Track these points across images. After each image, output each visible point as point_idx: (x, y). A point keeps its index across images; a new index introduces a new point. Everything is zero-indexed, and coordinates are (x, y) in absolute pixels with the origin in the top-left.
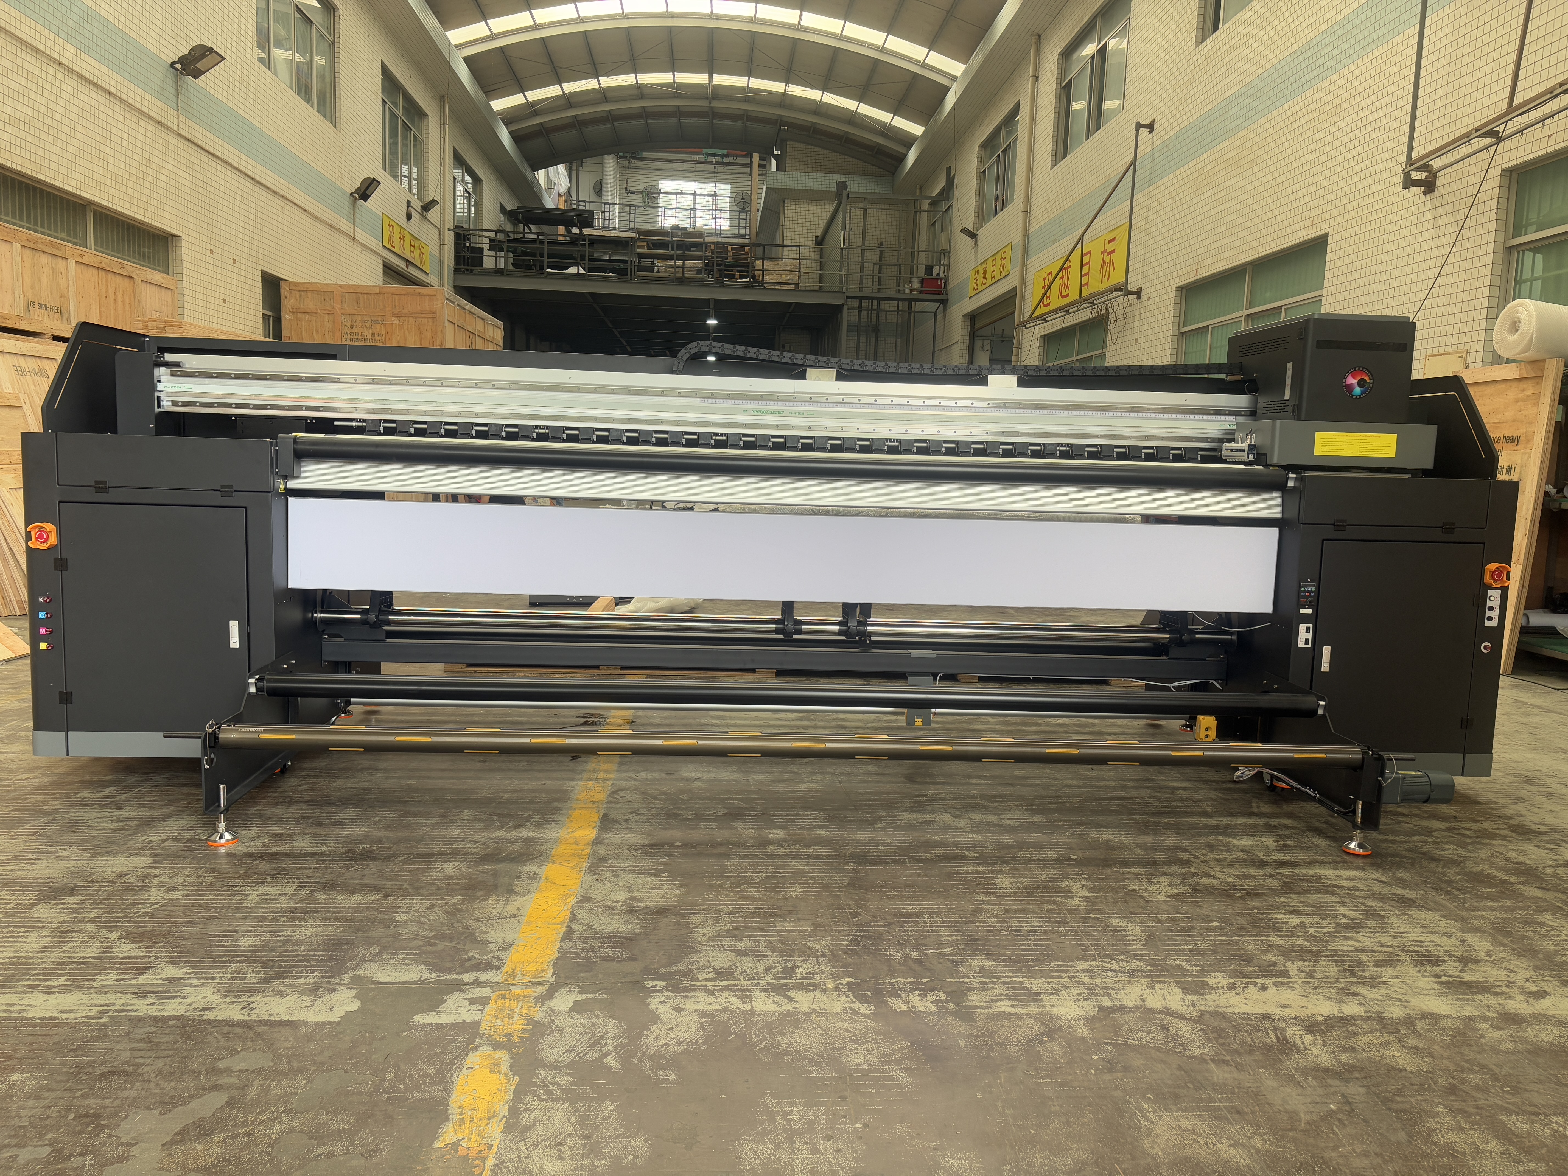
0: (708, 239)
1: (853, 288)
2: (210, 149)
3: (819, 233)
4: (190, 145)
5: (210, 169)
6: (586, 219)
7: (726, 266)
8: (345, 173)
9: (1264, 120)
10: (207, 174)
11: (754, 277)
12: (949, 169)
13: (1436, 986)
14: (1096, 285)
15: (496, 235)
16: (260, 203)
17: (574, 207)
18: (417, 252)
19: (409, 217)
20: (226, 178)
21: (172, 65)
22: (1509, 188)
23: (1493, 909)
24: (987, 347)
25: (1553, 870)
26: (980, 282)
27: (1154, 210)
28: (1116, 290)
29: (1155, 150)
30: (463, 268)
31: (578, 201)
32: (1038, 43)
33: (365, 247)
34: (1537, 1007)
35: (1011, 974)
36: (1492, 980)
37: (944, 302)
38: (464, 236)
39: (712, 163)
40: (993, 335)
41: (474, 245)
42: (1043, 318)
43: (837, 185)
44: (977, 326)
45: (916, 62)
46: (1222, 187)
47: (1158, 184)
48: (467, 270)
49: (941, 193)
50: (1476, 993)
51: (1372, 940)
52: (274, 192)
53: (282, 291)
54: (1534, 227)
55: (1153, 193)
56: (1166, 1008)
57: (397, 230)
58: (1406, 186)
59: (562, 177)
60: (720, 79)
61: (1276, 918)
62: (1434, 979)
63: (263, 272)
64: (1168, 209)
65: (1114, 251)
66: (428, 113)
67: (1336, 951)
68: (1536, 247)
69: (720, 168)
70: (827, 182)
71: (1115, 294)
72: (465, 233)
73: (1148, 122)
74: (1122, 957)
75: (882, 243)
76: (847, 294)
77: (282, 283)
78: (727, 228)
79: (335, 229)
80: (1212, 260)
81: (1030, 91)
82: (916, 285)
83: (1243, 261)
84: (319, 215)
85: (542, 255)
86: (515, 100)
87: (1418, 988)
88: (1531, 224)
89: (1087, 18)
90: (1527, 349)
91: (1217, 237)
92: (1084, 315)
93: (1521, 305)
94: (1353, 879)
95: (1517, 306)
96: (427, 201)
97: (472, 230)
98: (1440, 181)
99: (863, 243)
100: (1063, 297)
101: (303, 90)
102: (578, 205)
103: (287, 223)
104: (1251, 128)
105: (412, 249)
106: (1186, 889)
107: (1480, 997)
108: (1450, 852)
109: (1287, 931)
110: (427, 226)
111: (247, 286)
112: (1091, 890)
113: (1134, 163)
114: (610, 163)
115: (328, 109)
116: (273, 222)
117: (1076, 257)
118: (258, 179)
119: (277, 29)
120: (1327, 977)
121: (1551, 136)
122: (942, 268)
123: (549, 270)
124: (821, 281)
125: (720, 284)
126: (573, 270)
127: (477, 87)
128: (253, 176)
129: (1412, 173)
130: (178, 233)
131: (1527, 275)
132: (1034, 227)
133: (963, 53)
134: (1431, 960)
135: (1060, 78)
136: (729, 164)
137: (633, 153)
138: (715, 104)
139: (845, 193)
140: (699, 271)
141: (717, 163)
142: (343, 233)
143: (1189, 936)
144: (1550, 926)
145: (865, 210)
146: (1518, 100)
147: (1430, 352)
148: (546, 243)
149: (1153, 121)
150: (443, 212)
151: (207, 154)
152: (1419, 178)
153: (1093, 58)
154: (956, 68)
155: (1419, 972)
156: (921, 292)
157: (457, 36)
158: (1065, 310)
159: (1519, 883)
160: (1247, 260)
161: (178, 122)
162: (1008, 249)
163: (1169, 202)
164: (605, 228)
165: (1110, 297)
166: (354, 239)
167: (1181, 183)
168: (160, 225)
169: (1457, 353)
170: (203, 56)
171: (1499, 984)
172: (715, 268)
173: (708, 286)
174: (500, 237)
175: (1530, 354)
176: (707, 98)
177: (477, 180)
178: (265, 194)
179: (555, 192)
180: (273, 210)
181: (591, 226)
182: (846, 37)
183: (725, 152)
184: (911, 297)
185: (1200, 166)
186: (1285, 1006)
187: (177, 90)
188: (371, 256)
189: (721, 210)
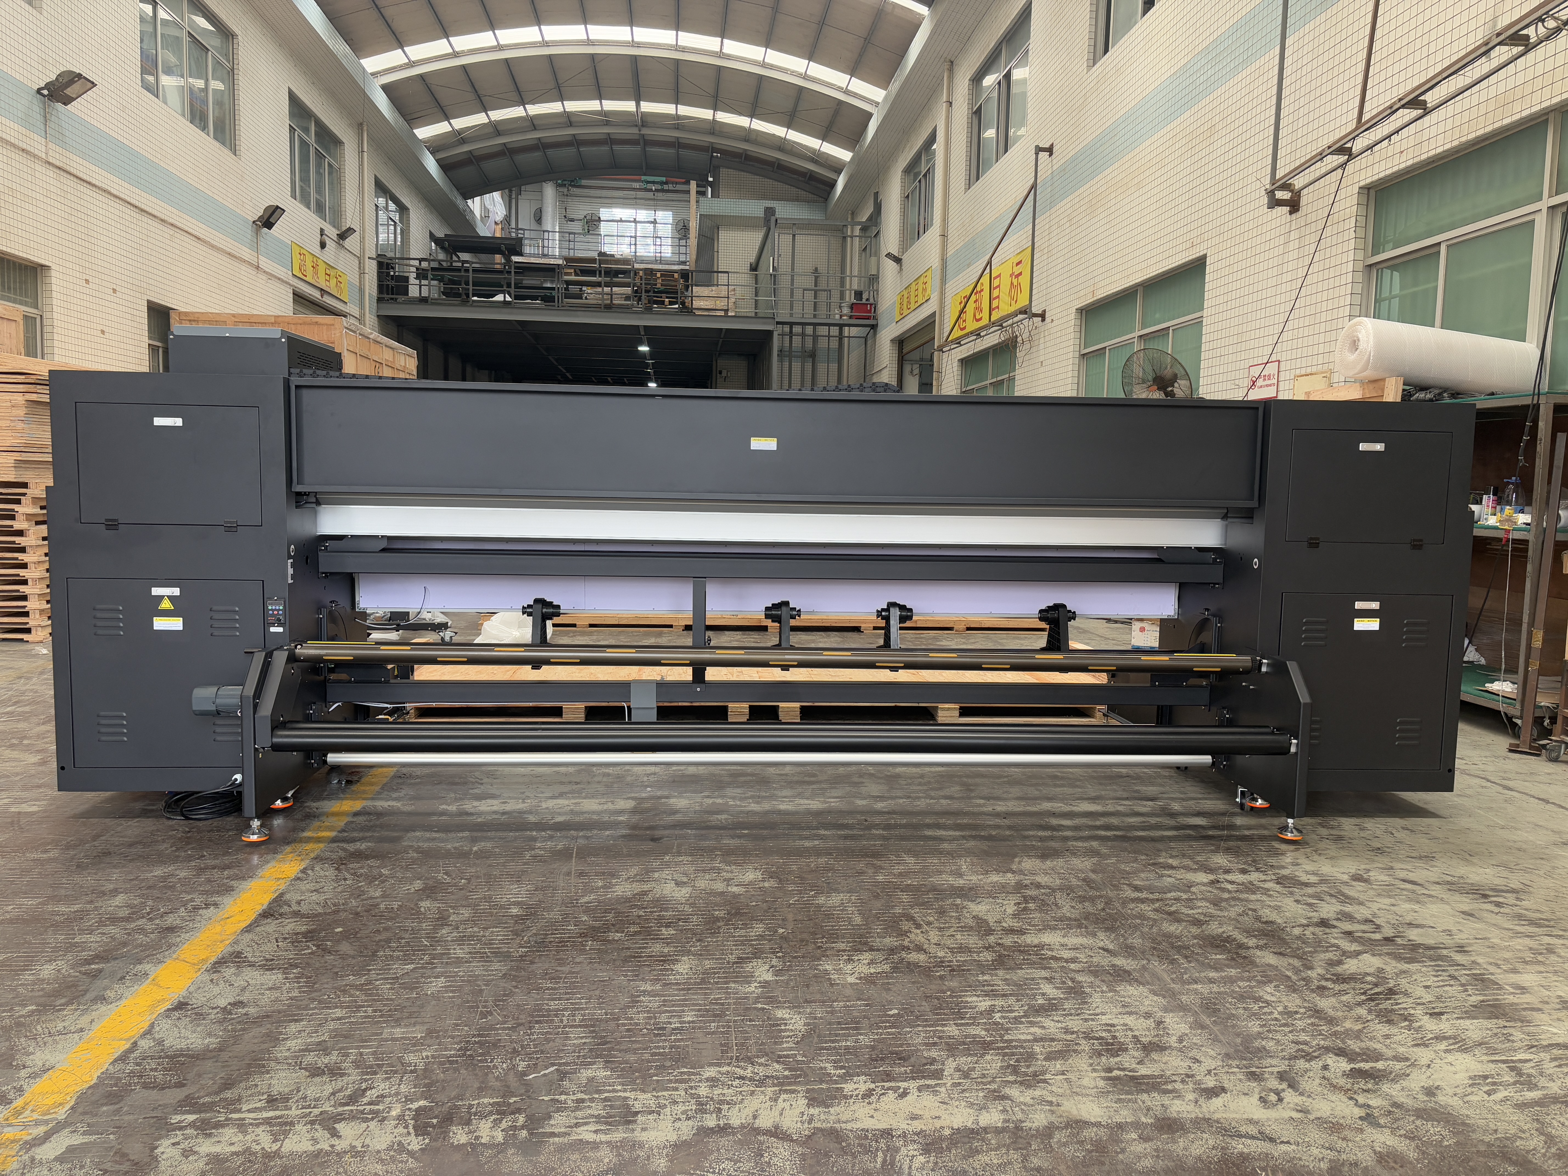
0: (637, 266)
1: (783, 314)
2: (85, 177)
3: (752, 259)
4: (62, 173)
5: (85, 197)
6: (513, 247)
7: (655, 292)
8: (246, 201)
9: (1148, 143)
10: (82, 202)
11: (683, 303)
12: (876, 194)
13: (1102, 1083)
14: (1005, 308)
15: (420, 264)
16: (145, 232)
17: (514, 235)
18: (333, 282)
19: (323, 245)
20: (105, 207)
21: (39, 91)
22: (1367, 205)
23: (1211, 981)
24: (916, 371)
25: (1301, 929)
26: (905, 306)
27: (1055, 232)
28: (1021, 313)
29: (1055, 173)
30: (385, 296)
31: (517, 229)
32: (951, 70)
33: (271, 276)
34: (1205, 1109)
35: (619, 1088)
36: (1168, 1073)
37: (874, 327)
38: (388, 264)
39: (651, 190)
40: (922, 359)
41: (401, 274)
42: (958, 342)
43: (765, 211)
44: (905, 351)
45: (839, 89)
46: (1113, 209)
47: (1058, 207)
48: (392, 299)
49: (870, 218)
50: (1143, 1091)
51: (1060, 1025)
52: (162, 220)
53: (172, 321)
54: (1391, 245)
55: (1054, 216)
56: (777, 1127)
57: (309, 259)
58: (1271, 207)
59: (497, 204)
60: (647, 107)
61: (967, 1002)
62: (1103, 1074)
63: (149, 302)
64: (1067, 231)
65: (1020, 274)
66: (344, 141)
67: (1011, 1041)
68: (1394, 264)
69: (660, 195)
70: (755, 208)
71: (1021, 317)
72: (390, 261)
73: (1047, 146)
74: (763, 1060)
75: (816, 269)
76: (777, 320)
77: (172, 313)
78: (669, 255)
79: (236, 257)
80: (1108, 281)
81: (944, 117)
82: (846, 310)
83: (1134, 283)
84: (215, 243)
85: (467, 283)
86: (441, 128)
87: (1080, 1086)
88: (1388, 242)
89: (993, 44)
90: (1365, 368)
91: (1111, 259)
92: (992, 339)
93: (1360, 324)
94: (1077, 949)
95: (1355, 325)
96: (344, 229)
97: (399, 259)
98: (1303, 201)
99: (793, 269)
100: (978, 320)
101: (198, 117)
102: (517, 234)
103: (178, 252)
104: (1137, 151)
105: (327, 277)
106: (887, 967)
107: (1145, 1096)
108: (1200, 911)
109: (970, 1018)
110: (343, 254)
111: (130, 317)
112: (778, 973)
113: (1034, 187)
114: (549, 191)
115: (228, 137)
116: (161, 251)
117: (985, 279)
118: (143, 207)
119: (165, 55)
120: (984, 1076)
121: (1402, 152)
122: (872, 293)
123: (475, 298)
124: (756, 308)
125: (648, 310)
126: (499, 298)
127: (397, 114)
128: (137, 204)
129: (1276, 192)
130: (47, 263)
131: (1385, 293)
132: (951, 251)
133: (883, 80)
134: (1111, 1050)
135: (971, 104)
136: (668, 191)
137: (572, 181)
138: (645, 131)
139: (773, 219)
140: (627, 298)
141: (657, 190)
142: (245, 261)
143: (857, 1029)
144: (1267, 1002)
145: (794, 236)
146: (1366, 117)
147: (1298, 372)
148: (471, 271)
149: (1052, 145)
150: (362, 240)
151: (82, 183)
152: (1285, 197)
153: (999, 83)
154: (878, 94)
155: (1091, 1065)
156: (851, 317)
157: (372, 64)
158: (977, 333)
159: (1257, 947)
160: (1137, 281)
161: (46, 150)
162: (929, 273)
163: (1068, 224)
164: (544, 256)
165: (1016, 319)
166: (258, 268)
167: (1078, 206)
168: (25, 256)
169: (1322, 373)
170: (71, 82)
171: (1174, 1078)
172: (643, 294)
173: (636, 313)
174: (425, 265)
175: (1369, 374)
176: (636, 126)
177: (402, 209)
178: (150, 222)
179: (491, 221)
180: (161, 239)
181: (520, 254)
182: (768, 64)
183: (664, 179)
184: (841, 322)
185: (1095, 188)
186: (914, 1117)
187: (45, 117)
188: (278, 285)
189: (660, 238)
